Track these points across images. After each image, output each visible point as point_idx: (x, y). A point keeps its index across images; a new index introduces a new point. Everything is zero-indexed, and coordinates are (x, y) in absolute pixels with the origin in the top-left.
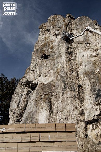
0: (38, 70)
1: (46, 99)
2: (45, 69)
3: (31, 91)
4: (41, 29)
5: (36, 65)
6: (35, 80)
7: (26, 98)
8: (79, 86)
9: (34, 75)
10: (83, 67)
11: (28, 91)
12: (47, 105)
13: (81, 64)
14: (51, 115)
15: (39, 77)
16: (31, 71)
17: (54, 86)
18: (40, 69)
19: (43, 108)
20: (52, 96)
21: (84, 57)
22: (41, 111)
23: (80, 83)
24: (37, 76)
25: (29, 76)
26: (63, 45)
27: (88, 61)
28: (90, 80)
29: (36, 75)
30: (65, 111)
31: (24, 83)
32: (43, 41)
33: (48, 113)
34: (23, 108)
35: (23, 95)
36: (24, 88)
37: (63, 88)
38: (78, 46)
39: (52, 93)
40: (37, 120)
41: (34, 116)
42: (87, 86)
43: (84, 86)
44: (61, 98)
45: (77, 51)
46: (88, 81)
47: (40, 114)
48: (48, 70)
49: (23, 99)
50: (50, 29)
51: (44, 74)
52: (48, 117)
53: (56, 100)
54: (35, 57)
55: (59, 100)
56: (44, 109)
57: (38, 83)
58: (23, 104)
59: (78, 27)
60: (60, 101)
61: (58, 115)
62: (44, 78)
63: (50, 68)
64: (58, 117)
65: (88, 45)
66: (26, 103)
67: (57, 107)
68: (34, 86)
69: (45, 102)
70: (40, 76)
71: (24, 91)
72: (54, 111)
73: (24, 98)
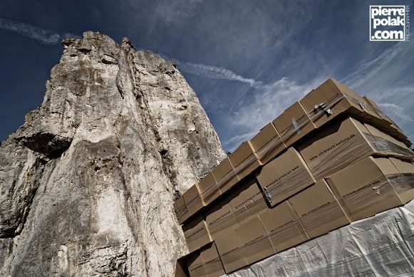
0: (71, 114)
1: (111, 169)
2: (89, 113)
3: (47, 160)
4: (68, 46)
5: (65, 103)
6: (65, 134)
7: (32, 175)
8: (163, 152)
9: (62, 123)
10: (165, 123)
11: (37, 160)
12: (118, 180)
13: (159, 118)
14: (129, 201)
15: (74, 128)
16: (53, 113)
17: (119, 147)
18: (76, 113)
19: (106, 186)
20: (122, 163)
21: (163, 107)
22: (102, 195)
23: (165, 147)
24: (69, 127)
25: (47, 122)
26: (126, 79)
27: (171, 114)
28: (183, 141)
29: (66, 123)
30: (152, 193)
31: (28, 138)
32: (75, 65)
33: (122, 198)
34: (25, 199)
35: (26, 168)
36: (27, 152)
37: (143, 149)
38: (150, 90)
39: (119, 158)
40: (93, 216)
41: (80, 208)
42: (178, 152)
43: (171, 152)
44: (142, 168)
45: (149, 97)
46: (179, 143)
47: (100, 202)
48: (97, 117)
49: (26, 176)
50: (91, 50)
51: (90, 123)
52: (123, 206)
53: (134, 171)
54: (60, 88)
55: (139, 172)
56: (111, 190)
57: (72, 139)
58: (27, 189)
59: (146, 62)
60: (141, 173)
61: (142, 200)
62: (90, 130)
63: (102, 113)
64: (142, 206)
65: (168, 91)
66: (32, 187)
67: (139, 185)
68: (59, 148)
69: (111, 174)
70: (76, 125)
71: (26, 158)
72: (133, 193)
73: (28, 175)
